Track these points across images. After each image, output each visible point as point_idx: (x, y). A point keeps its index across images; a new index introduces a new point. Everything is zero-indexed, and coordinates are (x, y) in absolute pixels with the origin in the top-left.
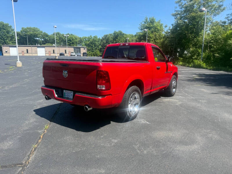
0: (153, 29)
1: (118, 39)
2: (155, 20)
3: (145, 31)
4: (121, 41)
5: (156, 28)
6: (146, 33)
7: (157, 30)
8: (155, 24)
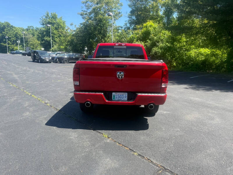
0: (55, 26)
1: (6, 31)
2: (57, 16)
3: (48, 26)
4: (11, 35)
5: (58, 25)
6: (50, 28)
7: (61, 27)
8: (58, 21)
